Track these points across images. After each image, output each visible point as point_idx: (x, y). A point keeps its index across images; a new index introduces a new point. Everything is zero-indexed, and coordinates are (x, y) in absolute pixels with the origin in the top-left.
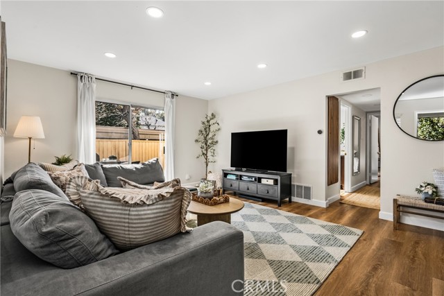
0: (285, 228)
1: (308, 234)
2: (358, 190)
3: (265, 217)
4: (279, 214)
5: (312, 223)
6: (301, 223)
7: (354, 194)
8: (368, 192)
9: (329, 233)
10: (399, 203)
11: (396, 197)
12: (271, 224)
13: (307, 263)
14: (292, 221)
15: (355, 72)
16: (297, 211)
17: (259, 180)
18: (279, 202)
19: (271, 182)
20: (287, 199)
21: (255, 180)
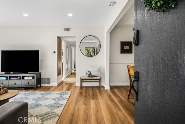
0: (40, 99)
1: (51, 99)
2: (68, 77)
3: (28, 97)
4: (36, 94)
5: (52, 93)
6: (48, 95)
7: (67, 78)
8: (71, 77)
9: (60, 96)
10: (82, 79)
11: (81, 77)
12: (33, 99)
13: (53, 110)
14: (43, 95)
15: (68, 29)
16: (45, 90)
17: (23, 78)
18: (35, 87)
19: (31, 78)
20: (39, 86)
21: (20, 78)
